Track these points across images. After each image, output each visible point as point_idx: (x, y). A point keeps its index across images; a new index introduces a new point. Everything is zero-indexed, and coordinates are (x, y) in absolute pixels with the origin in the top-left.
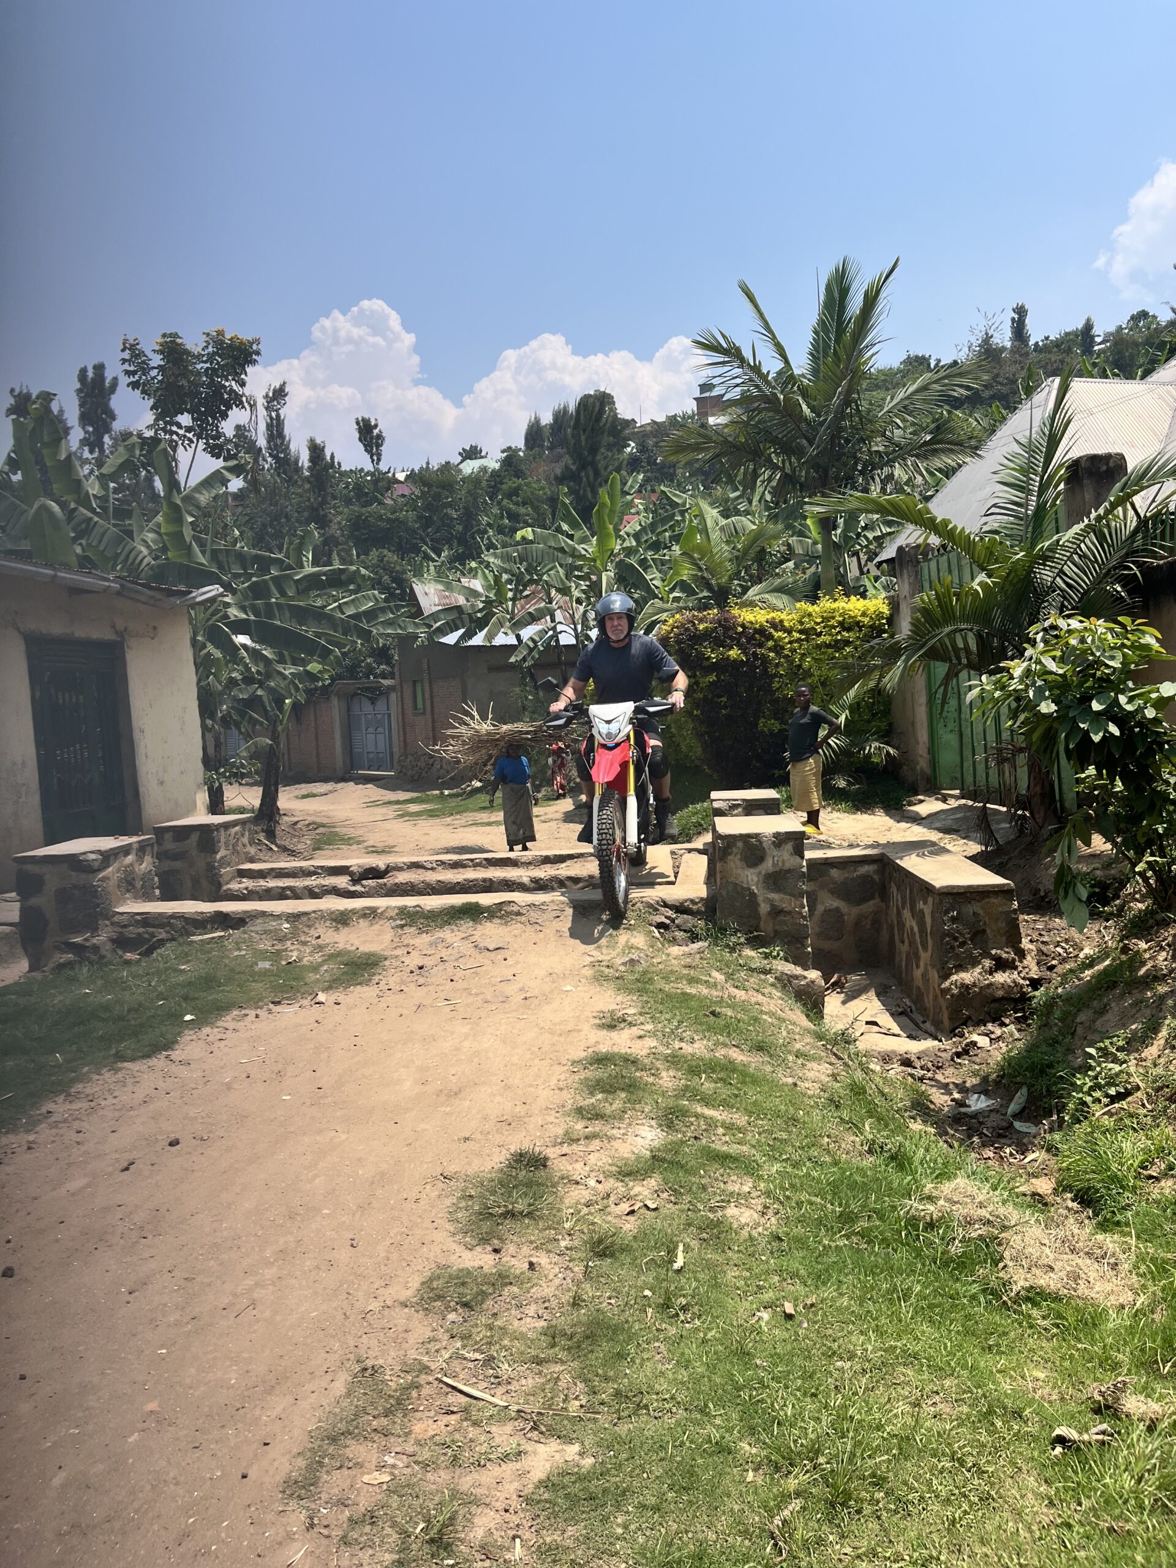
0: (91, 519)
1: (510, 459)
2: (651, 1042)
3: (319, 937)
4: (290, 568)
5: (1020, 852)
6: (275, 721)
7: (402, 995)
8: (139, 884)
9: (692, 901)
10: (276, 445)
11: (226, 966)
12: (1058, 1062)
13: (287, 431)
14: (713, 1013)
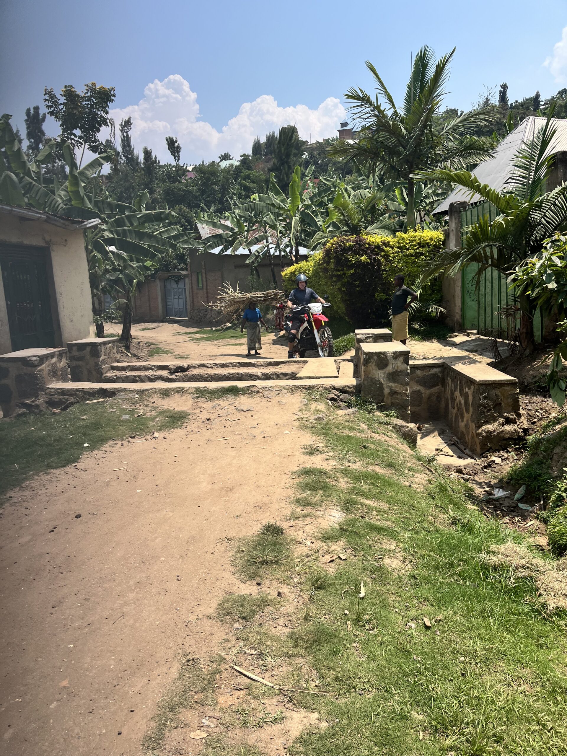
0: (31, 183)
1: (245, 160)
2: (333, 463)
3: (154, 402)
4: (135, 211)
5: (513, 363)
6: (129, 291)
7: (198, 434)
8: (59, 373)
9: (349, 387)
10: (126, 151)
11: (105, 417)
12: (544, 474)
13: (132, 143)
14: (364, 447)
